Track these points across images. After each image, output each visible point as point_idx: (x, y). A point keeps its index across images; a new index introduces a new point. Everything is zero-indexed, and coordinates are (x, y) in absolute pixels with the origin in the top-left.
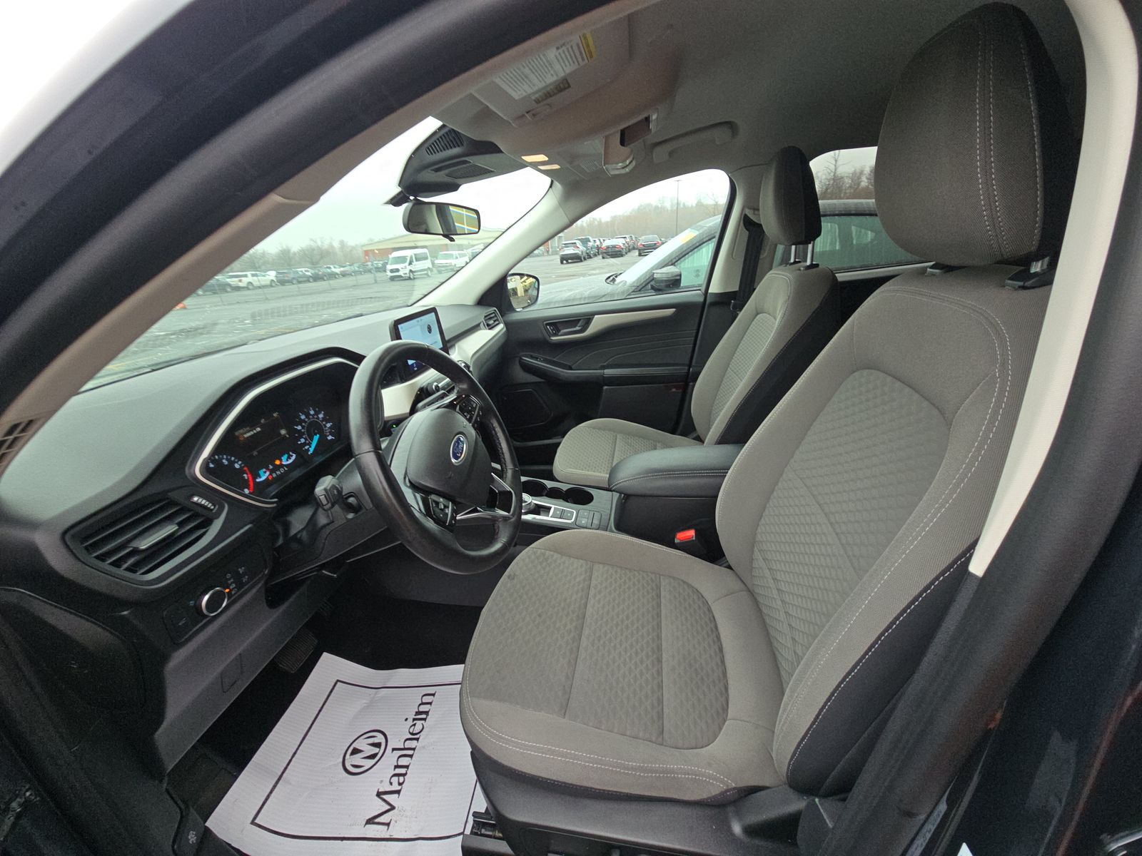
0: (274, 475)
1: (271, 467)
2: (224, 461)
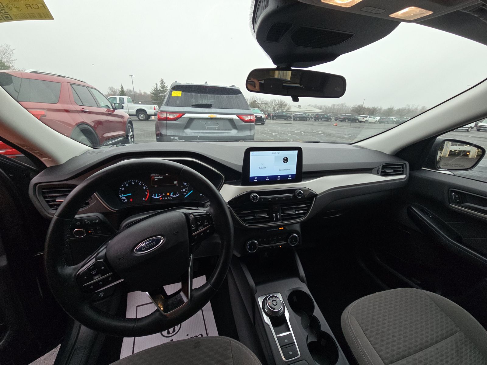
0: (164, 198)
1: (164, 194)
2: (139, 184)
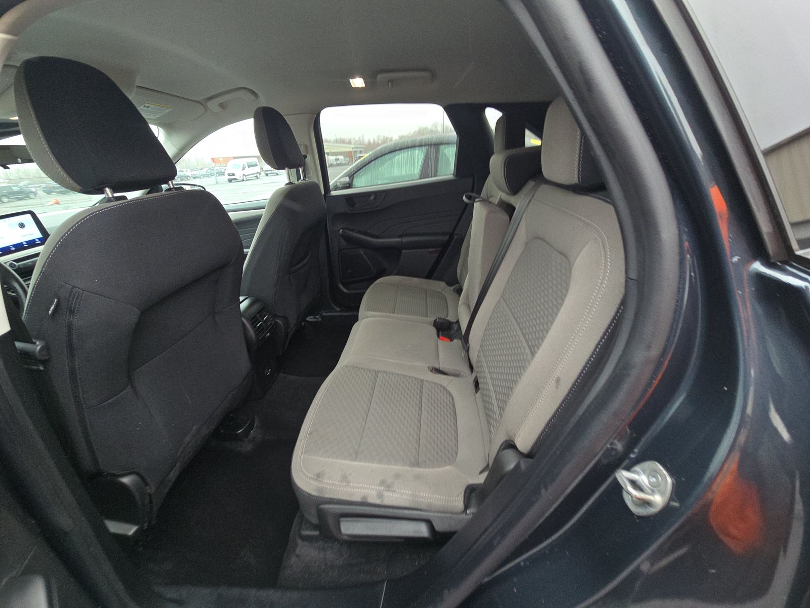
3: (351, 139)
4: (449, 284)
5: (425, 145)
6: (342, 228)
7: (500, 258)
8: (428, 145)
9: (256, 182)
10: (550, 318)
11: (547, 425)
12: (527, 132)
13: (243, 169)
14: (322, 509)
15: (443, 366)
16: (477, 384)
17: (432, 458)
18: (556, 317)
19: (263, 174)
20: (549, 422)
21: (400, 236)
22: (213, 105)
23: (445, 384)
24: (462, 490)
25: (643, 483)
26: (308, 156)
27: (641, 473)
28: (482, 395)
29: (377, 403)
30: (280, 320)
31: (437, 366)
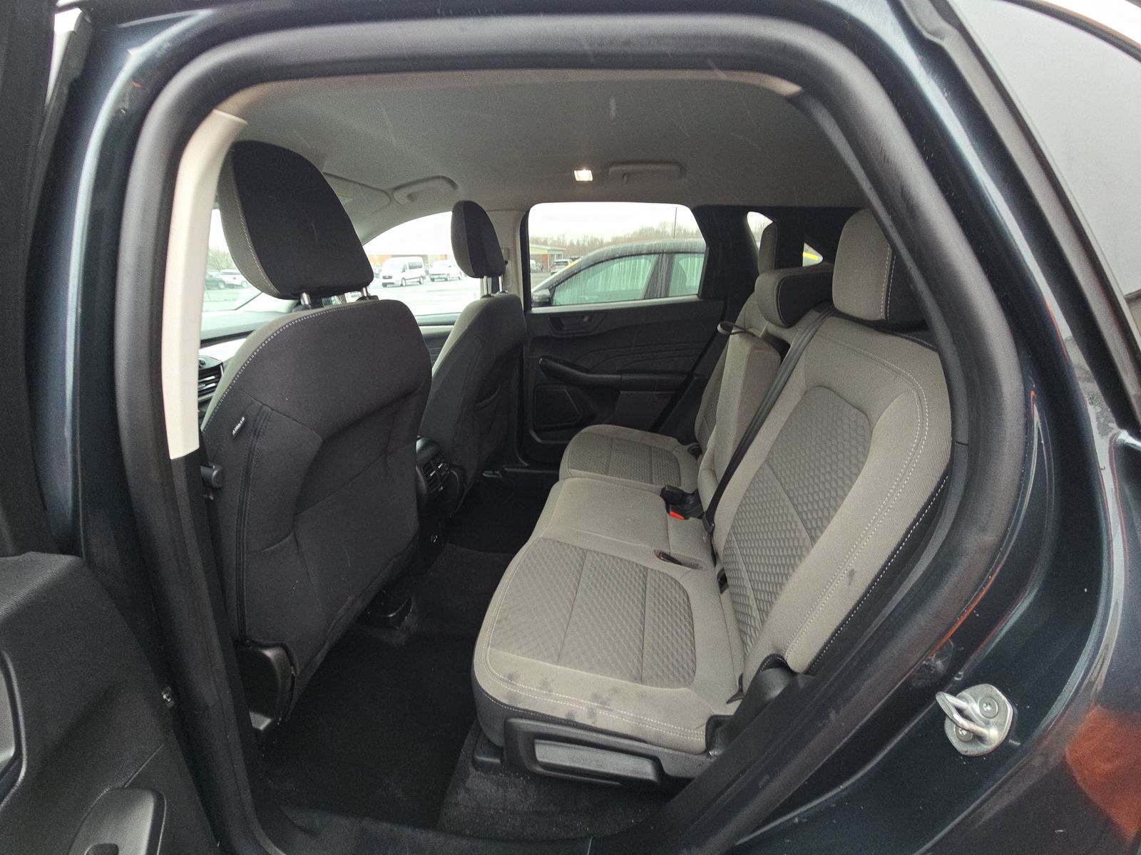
3: (547, 238)
4: (683, 442)
5: (654, 253)
6: (542, 357)
7: (766, 409)
8: (659, 253)
9: (419, 288)
10: (840, 492)
11: (833, 635)
12: (806, 246)
13: (404, 271)
14: (511, 723)
15: (674, 552)
16: (723, 581)
17: (660, 673)
18: (849, 490)
19: (428, 278)
20: (836, 631)
21: (619, 372)
22: (400, 196)
23: (677, 577)
24: (705, 721)
25: (972, 712)
26: (509, 262)
27: (971, 700)
28: (732, 594)
29: (585, 591)
30: (455, 471)
31: (667, 551)
